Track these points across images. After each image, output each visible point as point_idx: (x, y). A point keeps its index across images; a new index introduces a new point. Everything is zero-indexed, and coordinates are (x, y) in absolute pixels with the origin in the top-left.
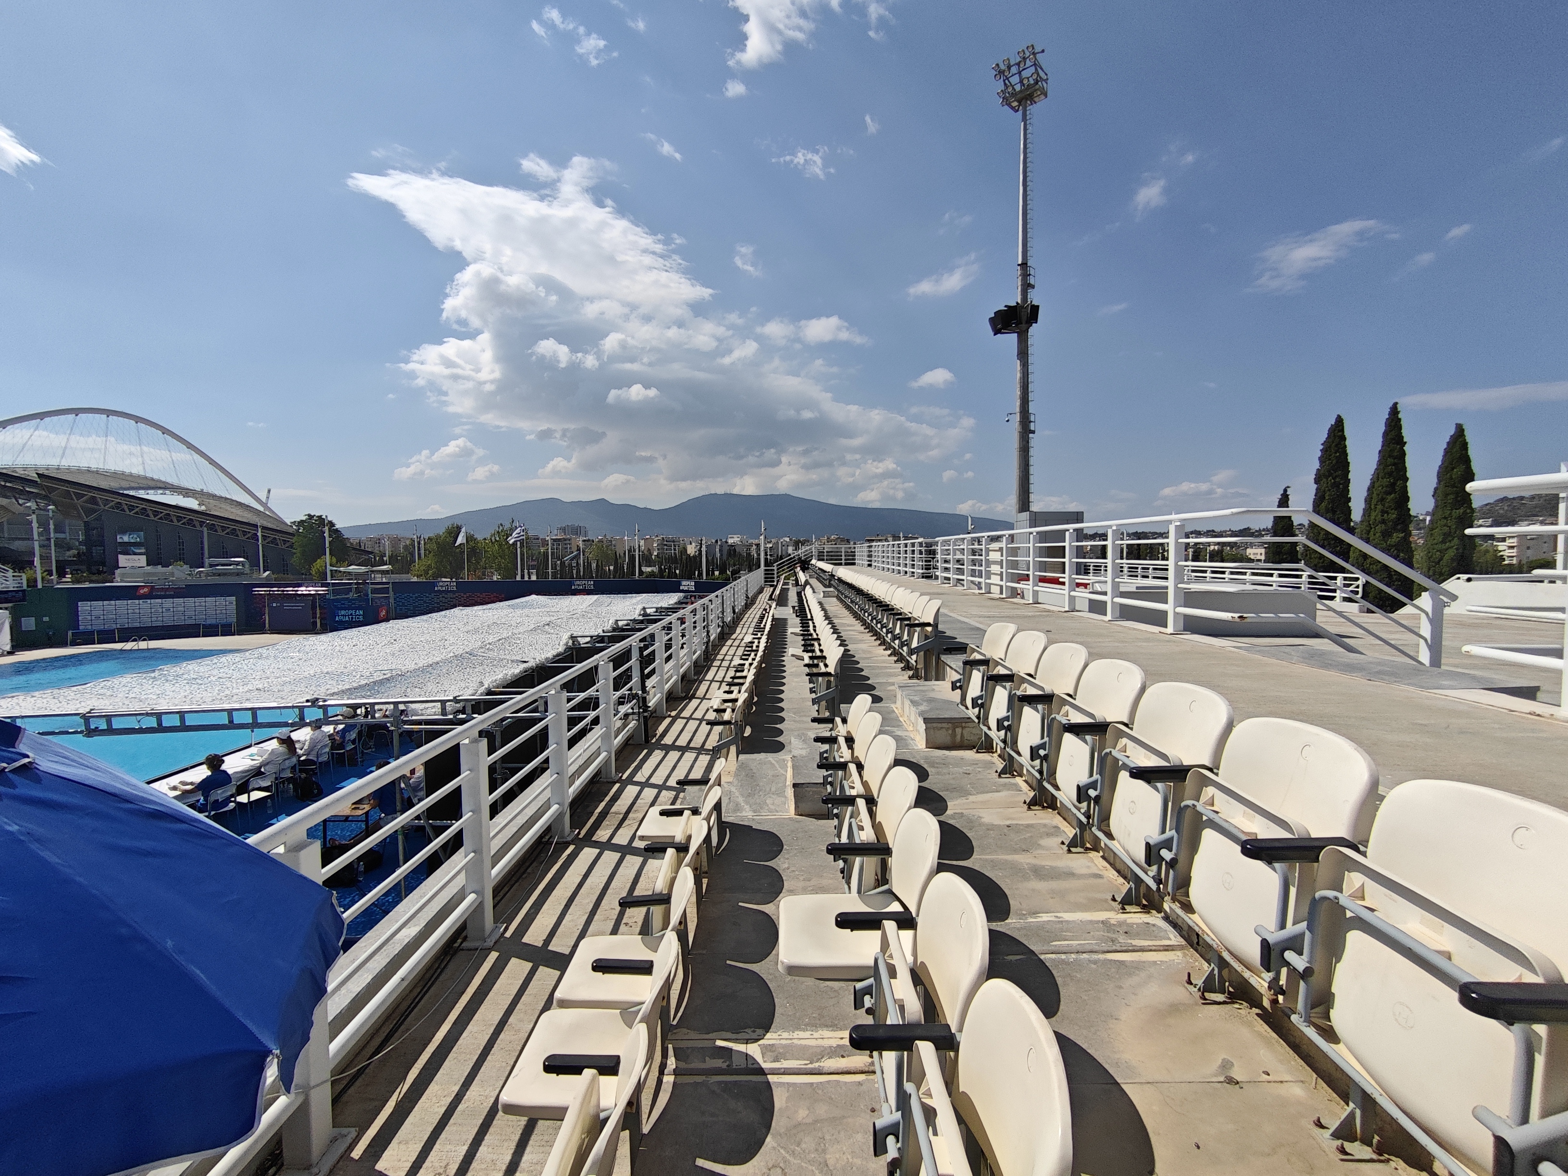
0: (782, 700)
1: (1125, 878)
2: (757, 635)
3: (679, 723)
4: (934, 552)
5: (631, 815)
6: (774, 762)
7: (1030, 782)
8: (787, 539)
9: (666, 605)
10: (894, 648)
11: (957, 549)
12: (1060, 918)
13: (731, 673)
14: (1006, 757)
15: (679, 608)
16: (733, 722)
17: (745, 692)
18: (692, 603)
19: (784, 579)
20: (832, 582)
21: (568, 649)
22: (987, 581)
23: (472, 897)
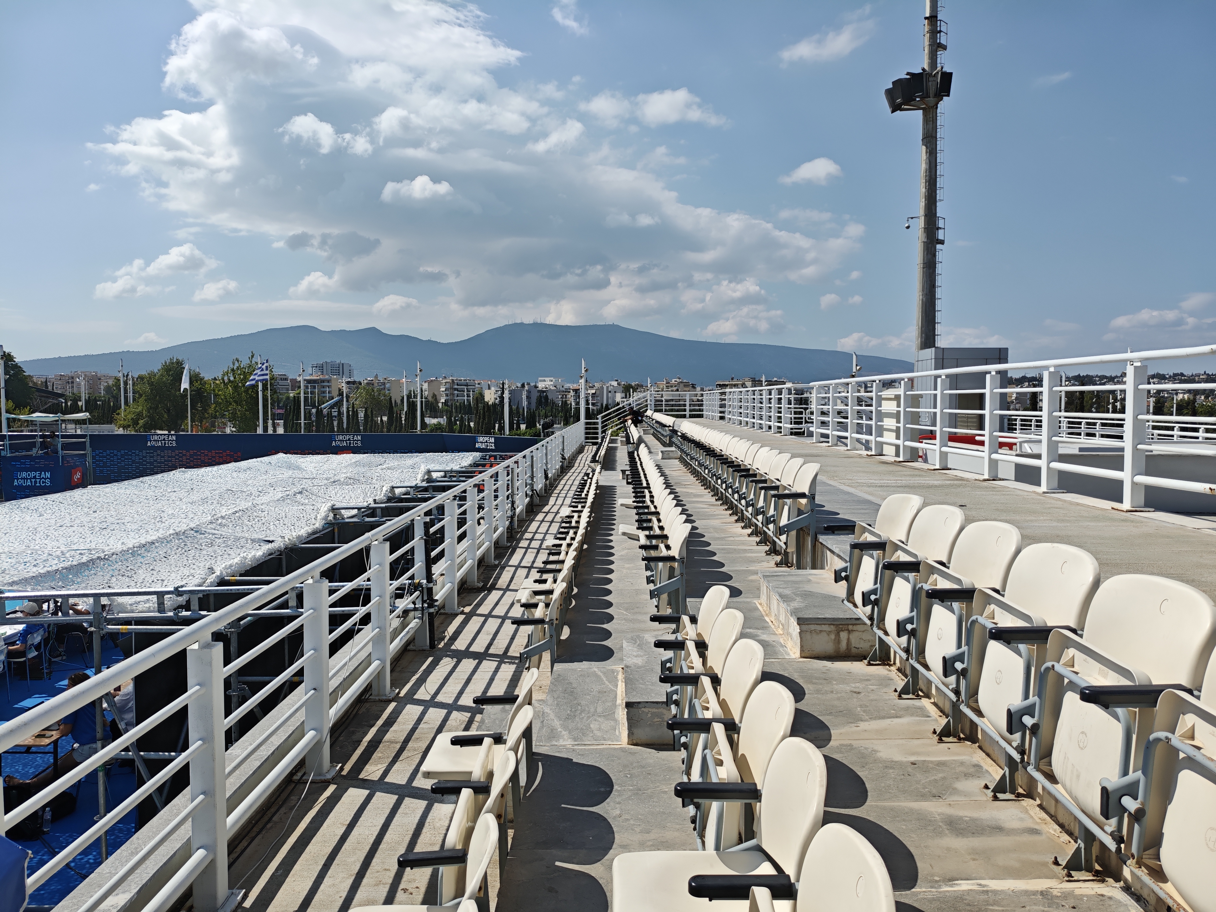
0: (609, 592)
1: (1070, 834)
2: (577, 507)
3: (475, 623)
4: (805, 402)
5: (410, 744)
6: (599, 673)
7: (941, 705)
8: (615, 384)
9: (456, 468)
10: (756, 525)
11: (839, 398)
12: (984, 886)
13: (543, 556)
14: (908, 671)
15: (474, 472)
16: (547, 620)
17: (562, 581)
18: (491, 466)
19: (612, 435)
20: (674, 440)
21: (329, 524)
22: (879, 439)
23: (200, 853)
